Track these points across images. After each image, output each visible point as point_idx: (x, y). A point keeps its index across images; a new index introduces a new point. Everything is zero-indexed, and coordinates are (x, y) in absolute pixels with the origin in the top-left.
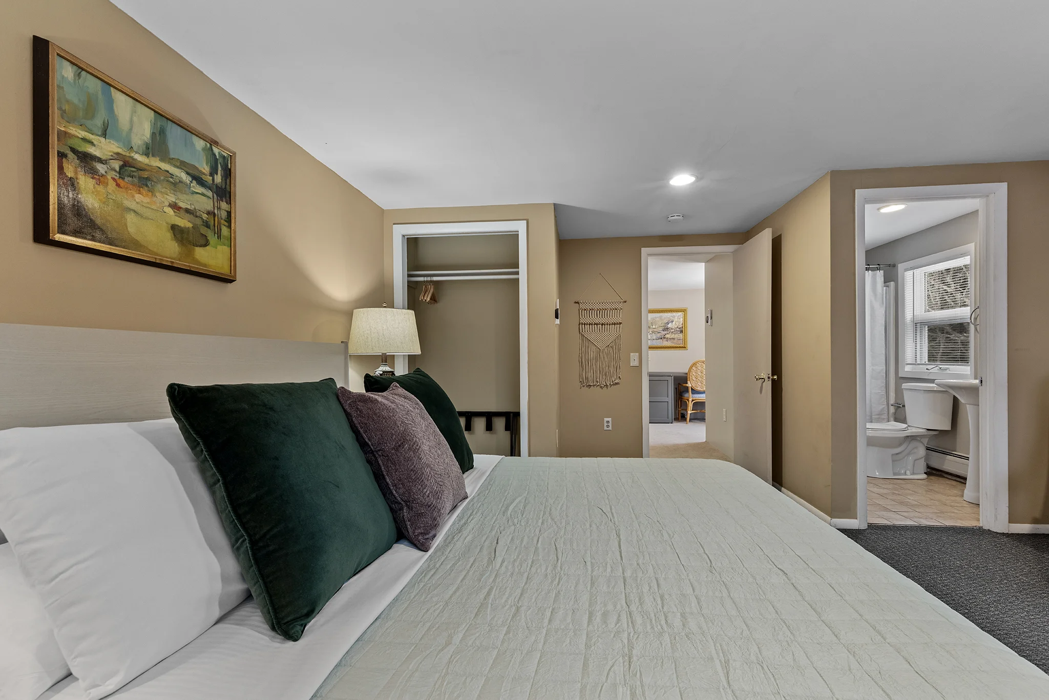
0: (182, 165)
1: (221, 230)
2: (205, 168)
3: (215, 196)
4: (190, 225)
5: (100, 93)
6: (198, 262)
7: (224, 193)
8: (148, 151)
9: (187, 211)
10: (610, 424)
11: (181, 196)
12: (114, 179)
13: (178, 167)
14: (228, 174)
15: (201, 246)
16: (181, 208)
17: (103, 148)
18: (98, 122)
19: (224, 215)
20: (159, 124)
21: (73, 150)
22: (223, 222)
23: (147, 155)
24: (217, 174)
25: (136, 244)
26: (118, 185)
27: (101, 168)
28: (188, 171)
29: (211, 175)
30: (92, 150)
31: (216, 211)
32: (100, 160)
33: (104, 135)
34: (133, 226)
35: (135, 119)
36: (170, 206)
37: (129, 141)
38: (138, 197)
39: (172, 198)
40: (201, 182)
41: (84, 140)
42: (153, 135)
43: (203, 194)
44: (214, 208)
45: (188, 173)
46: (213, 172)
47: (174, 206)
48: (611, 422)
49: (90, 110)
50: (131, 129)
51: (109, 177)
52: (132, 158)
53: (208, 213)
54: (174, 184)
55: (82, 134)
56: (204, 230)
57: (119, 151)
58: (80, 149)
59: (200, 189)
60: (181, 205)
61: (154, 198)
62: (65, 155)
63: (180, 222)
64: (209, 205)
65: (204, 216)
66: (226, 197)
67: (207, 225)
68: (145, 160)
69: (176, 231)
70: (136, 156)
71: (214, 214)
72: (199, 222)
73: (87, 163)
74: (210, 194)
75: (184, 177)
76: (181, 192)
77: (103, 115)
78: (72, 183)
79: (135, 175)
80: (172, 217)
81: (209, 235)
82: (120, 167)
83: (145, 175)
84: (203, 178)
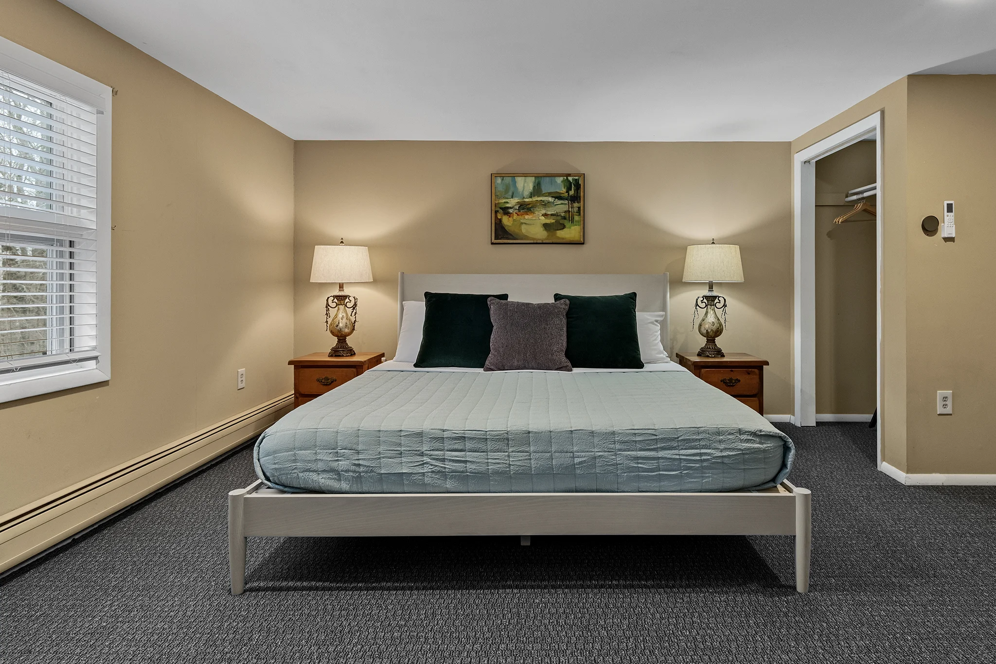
0: (549, 194)
1: (573, 218)
2: (563, 190)
3: (570, 202)
4: (554, 221)
5: (511, 182)
6: (559, 238)
7: (575, 199)
8: (531, 195)
9: (552, 215)
11: (548, 209)
12: (516, 213)
13: (547, 196)
14: (578, 186)
15: (560, 230)
16: (548, 215)
17: (513, 202)
18: (510, 193)
19: (576, 209)
20: (537, 181)
21: (501, 208)
22: (575, 214)
23: (531, 197)
24: (571, 190)
25: (526, 237)
26: (518, 215)
27: (511, 211)
28: (553, 195)
29: (568, 192)
30: (508, 205)
31: (570, 210)
32: (511, 208)
33: (512, 197)
34: (524, 229)
35: (526, 184)
36: (543, 215)
37: (523, 195)
38: (527, 217)
39: (544, 212)
40: (560, 198)
41: (505, 202)
42: (534, 187)
43: (562, 204)
44: (569, 209)
45: (552, 197)
46: (569, 189)
47: (545, 215)
49: (507, 191)
50: (523, 190)
51: (514, 213)
52: (524, 201)
53: (565, 212)
54: (545, 205)
55: (504, 200)
56: (562, 221)
57: (519, 201)
58: (503, 207)
59: (560, 202)
60: (549, 213)
61: (535, 215)
62: (498, 211)
63: (548, 221)
64: (565, 208)
65: (563, 214)
66: (577, 199)
67: (564, 218)
68: (530, 200)
69: (546, 226)
70: (527, 200)
71: (569, 211)
72: (559, 218)
73: (506, 211)
74: (566, 202)
75: (550, 199)
76: (549, 207)
77: (512, 189)
78: (500, 220)
79: (525, 208)
80: (543, 220)
81: (566, 223)
82: (519, 207)
83: (530, 206)
84: (562, 195)
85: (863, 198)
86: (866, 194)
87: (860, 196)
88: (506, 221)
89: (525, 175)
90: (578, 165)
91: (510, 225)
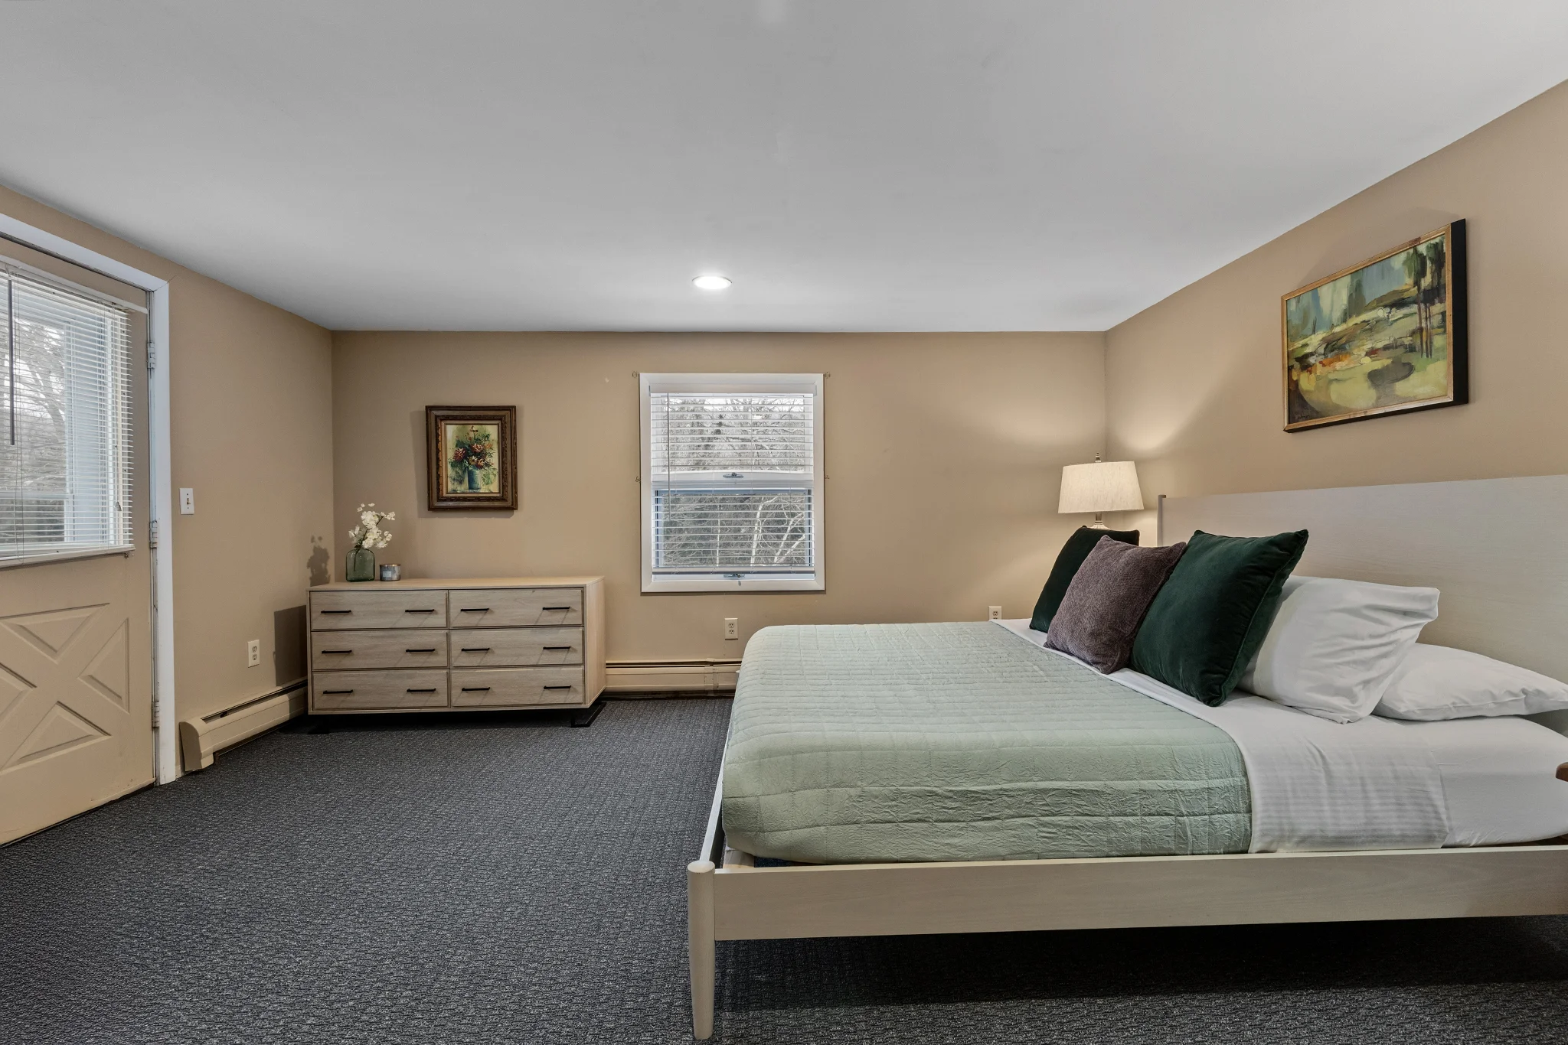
0: (1380, 302)
1: (1431, 343)
2: (1408, 282)
3: (1422, 306)
4: (1389, 361)
5: (1311, 301)
6: (1399, 399)
7: (1434, 294)
8: (1346, 316)
9: (1386, 348)
11: (1377, 336)
12: (1320, 362)
13: (1374, 308)
14: (1442, 262)
15: (1403, 378)
16: (1378, 350)
17: (1315, 341)
18: (1310, 326)
19: (1437, 320)
20: (1355, 281)
21: (1297, 359)
22: (1434, 332)
23: (1345, 321)
24: (1424, 277)
25: (1337, 409)
26: (1324, 365)
27: (1312, 360)
28: (1387, 302)
29: (1417, 283)
30: (1308, 350)
31: (1424, 325)
32: (1312, 354)
33: (1314, 332)
34: (1335, 393)
35: (1335, 297)
36: (1368, 354)
37: (1331, 321)
38: (1338, 365)
39: (1368, 346)
40: (1400, 303)
41: (1303, 346)
42: (1350, 296)
43: (1406, 316)
44: (1421, 323)
45: (1385, 306)
46: (1420, 275)
47: (1372, 353)
49: (1305, 321)
50: (1332, 311)
52: (1333, 334)
53: (1413, 334)
54: (1370, 330)
55: (1302, 342)
56: (1406, 358)
57: (1324, 335)
58: (1300, 355)
59: (1401, 313)
60: (1380, 345)
61: (1352, 357)
62: (1292, 367)
63: (1378, 365)
64: (1412, 323)
65: (1407, 341)
66: (1439, 295)
67: (1411, 349)
68: (1344, 326)
69: (1374, 377)
70: (1337, 329)
71: (1421, 329)
72: (1400, 351)
73: (1303, 362)
74: (1414, 308)
75: (1381, 313)
76: (1378, 332)
77: (1312, 316)
78: (1297, 383)
79: (1336, 347)
80: (1370, 364)
81: (1414, 359)
82: (1325, 349)
83: (1344, 340)
84: (1405, 295)
88: (1306, 382)
89: (1333, 279)
91: (1313, 389)
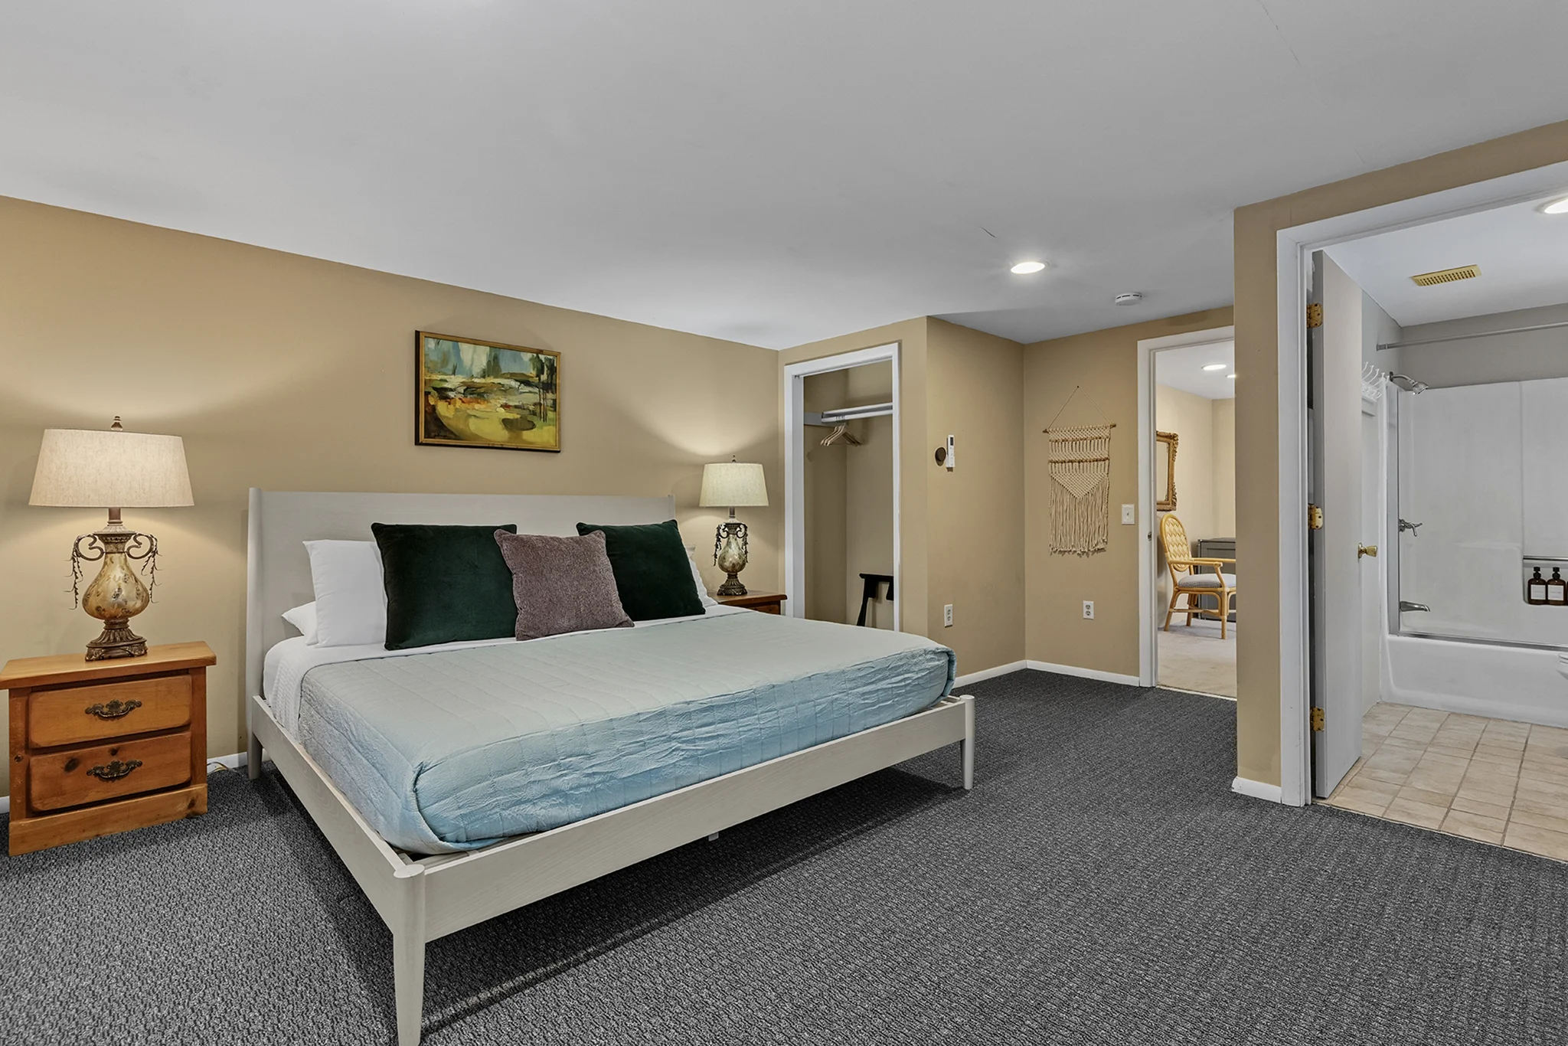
0: (512, 376)
1: (546, 415)
2: (531, 372)
3: (541, 390)
4: (519, 416)
5: (451, 350)
6: (525, 442)
7: (550, 386)
8: (484, 374)
9: (516, 407)
10: (1092, 610)
11: (511, 398)
12: (460, 399)
13: (508, 378)
14: (553, 370)
15: (527, 429)
16: (510, 406)
17: (454, 381)
18: (450, 367)
19: (550, 403)
20: (493, 354)
21: (435, 389)
22: (548, 408)
23: (484, 377)
24: (543, 374)
25: (476, 437)
26: (463, 402)
27: (451, 394)
28: (517, 378)
29: (538, 376)
30: (446, 385)
31: (542, 402)
32: (451, 390)
33: (454, 373)
34: (474, 426)
35: (475, 357)
36: (502, 406)
37: (471, 371)
38: (477, 406)
39: (503, 401)
40: (527, 383)
41: (441, 380)
42: (489, 363)
43: (530, 392)
44: (540, 400)
45: (517, 381)
46: (540, 372)
47: (505, 406)
48: (1092, 607)
49: (445, 361)
50: (472, 364)
51: (457, 399)
52: (473, 382)
53: (535, 404)
54: (505, 391)
55: (440, 377)
56: (530, 418)
57: (464, 380)
58: (438, 387)
59: (527, 389)
60: (511, 404)
61: (489, 404)
62: (429, 393)
63: (510, 416)
64: (535, 398)
65: (531, 408)
66: (551, 389)
67: (534, 413)
68: (483, 381)
69: (506, 422)
70: (476, 380)
71: (540, 404)
72: (526, 412)
73: (443, 394)
74: (537, 390)
75: (513, 384)
76: (511, 395)
77: (453, 361)
78: (434, 408)
79: (473, 392)
80: (503, 413)
81: (536, 420)
82: (465, 390)
83: (482, 390)
84: (530, 380)
85: (844, 421)
86: (847, 417)
87: (841, 418)
88: (443, 409)
89: (475, 342)
90: (551, 340)
91: (451, 417)
